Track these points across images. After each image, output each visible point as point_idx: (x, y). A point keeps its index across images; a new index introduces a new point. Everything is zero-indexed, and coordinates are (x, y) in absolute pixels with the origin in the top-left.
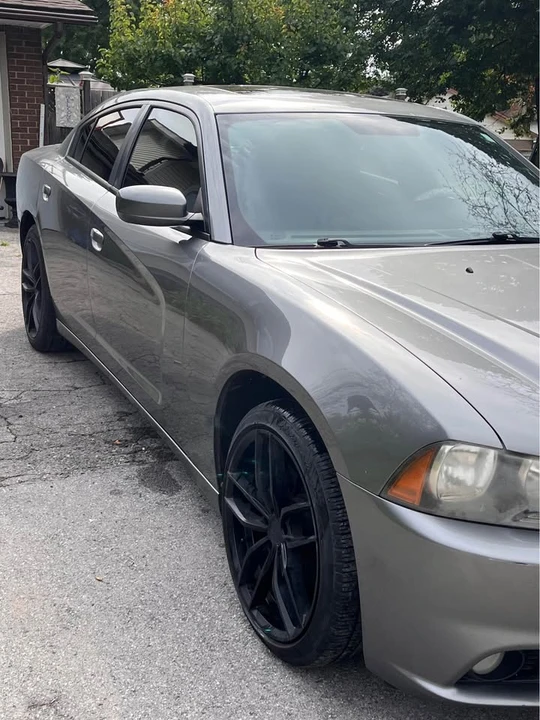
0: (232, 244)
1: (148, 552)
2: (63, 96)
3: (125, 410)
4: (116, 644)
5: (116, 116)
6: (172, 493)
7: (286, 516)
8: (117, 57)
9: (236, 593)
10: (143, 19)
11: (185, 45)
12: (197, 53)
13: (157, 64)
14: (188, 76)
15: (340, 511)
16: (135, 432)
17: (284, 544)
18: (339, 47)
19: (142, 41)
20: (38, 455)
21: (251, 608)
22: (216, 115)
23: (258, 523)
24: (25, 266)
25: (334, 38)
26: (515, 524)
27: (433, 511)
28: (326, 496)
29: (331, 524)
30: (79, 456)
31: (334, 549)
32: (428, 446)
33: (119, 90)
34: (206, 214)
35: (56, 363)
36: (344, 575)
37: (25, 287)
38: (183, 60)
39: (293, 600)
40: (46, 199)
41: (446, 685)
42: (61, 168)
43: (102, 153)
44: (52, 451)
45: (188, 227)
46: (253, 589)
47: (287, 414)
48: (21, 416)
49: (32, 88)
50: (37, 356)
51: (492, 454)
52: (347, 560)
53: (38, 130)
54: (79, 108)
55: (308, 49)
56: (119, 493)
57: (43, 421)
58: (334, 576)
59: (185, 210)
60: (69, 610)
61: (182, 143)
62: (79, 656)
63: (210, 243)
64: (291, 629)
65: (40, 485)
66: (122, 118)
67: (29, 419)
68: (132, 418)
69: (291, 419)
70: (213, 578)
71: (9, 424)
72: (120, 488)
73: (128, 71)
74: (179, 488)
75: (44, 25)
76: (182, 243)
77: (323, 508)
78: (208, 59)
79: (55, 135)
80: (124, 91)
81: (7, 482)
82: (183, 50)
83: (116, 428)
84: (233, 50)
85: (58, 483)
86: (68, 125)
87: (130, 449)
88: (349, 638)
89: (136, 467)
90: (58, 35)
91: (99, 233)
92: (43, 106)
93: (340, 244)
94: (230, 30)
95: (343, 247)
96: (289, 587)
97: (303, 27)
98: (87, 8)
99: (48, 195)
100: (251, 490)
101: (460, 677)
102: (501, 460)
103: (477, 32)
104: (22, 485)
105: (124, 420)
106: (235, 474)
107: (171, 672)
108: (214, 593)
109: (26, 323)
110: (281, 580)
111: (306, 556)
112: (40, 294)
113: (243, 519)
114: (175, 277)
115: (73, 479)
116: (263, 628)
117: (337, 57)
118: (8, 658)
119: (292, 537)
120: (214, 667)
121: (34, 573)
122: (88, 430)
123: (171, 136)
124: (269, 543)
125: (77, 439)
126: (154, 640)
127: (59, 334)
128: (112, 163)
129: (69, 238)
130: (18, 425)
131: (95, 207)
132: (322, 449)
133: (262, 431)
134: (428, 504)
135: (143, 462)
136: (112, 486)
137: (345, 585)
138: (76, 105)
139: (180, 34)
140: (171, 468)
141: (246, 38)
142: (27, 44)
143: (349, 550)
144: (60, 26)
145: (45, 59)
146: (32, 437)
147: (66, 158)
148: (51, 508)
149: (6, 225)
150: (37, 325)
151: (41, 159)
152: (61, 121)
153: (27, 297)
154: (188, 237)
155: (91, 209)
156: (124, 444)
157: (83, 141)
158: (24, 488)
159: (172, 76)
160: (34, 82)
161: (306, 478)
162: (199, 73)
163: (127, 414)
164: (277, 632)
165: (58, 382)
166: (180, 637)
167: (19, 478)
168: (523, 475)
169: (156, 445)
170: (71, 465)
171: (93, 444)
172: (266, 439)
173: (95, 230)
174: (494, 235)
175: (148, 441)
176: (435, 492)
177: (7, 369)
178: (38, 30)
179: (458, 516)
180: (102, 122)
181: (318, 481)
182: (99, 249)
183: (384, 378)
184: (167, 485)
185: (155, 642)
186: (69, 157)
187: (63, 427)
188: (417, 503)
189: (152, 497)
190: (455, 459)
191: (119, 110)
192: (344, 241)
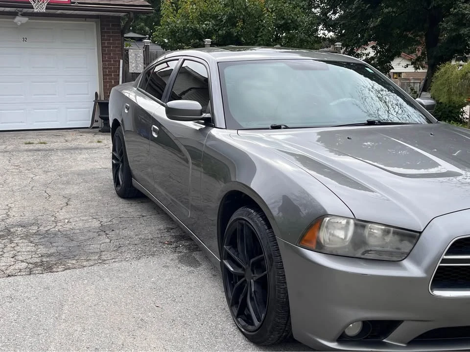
0: (226, 128)
1: (183, 294)
2: (133, 55)
3: (171, 227)
4: (166, 335)
5: (165, 65)
6: (196, 267)
7: (253, 263)
8: (165, 30)
9: (230, 313)
10: (180, 8)
11: (205, 23)
12: (213, 27)
13: (189, 34)
14: (208, 41)
15: (279, 257)
16: (176, 238)
17: (252, 280)
18: (299, 19)
19: (180, 21)
20: (123, 249)
21: (237, 317)
22: (218, 63)
23: (240, 271)
24: (114, 150)
25: (295, 14)
26: (363, 257)
27: (322, 251)
28: (272, 249)
29: (274, 264)
30: (145, 250)
31: (276, 277)
32: (318, 218)
33: (166, 50)
34: (213, 114)
35: (131, 204)
36: (282, 290)
37: (114, 162)
38: (204, 31)
39: (258, 308)
40: (126, 111)
41: (332, 341)
42: (134, 94)
43: (158, 86)
44: (131, 247)
45: (203, 121)
46: (237, 307)
47: (253, 211)
48: (113, 230)
49: (115, 51)
50: (121, 200)
51: (352, 221)
52: (283, 282)
53: (119, 75)
54: (142, 61)
55: (279, 22)
56: (168, 267)
57: (125, 233)
58: (277, 291)
59: (202, 112)
60: (142, 320)
61: (203, 79)
62: (147, 340)
63: (215, 129)
64: (257, 323)
65: (124, 263)
66: (168, 66)
67: (118, 232)
68: (174, 231)
69: (255, 214)
70: (218, 306)
71: (107, 234)
72: (168, 264)
73: (171, 39)
74: (200, 265)
75: (122, 14)
76: (201, 130)
77: (270, 257)
78: (219, 30)
79: (129, 78)
80: (170, 50)
81: (107, 262)
82: (204, 26)
83: (165, 235)
84: (234, 25)
85: (135, 263)
86: (136, 72)
87: (174, 246)
88: (286, 324)
89: (177, 254)
90: (130, 20)
91: (156, 127)
92: (121, 61)
93: (283, 127)
94: (232, 13)
95: (284, 128)
96: (256, 303)
97: (276, 9)
98: (147, 4)
99: (128, 110)
100: (236, 253)
101: (338, 337)
102: (356, 225)
103: (387, 7)
104: (115, 263)
105: (170, 231)
106: (228, 247)
107: (195, 347)
108: (218, 313)
109: (115, 182)
110: (252, 299)
111: (263, 283)
112: (123, 165)
113: (232, 269)
114: (198, 149)
115: (143, 260)
116: (243, 327)
117: (297, 26)
118: (111, 340)
119: (256, 275)
120: (217, 345)
121: (123, 303)
122: (150, 237)
123: (197, 75)
124: (245, 280)
125: (144, 241)
126: (186, 333)
127: (133, 187)
128: (163, 92)
129: (139, 134)
130: (112, 234)
131: (154, 114)
132: (270, 227)
133: (241, 221)
134: (319, 248)
135: (180, 252)
136: (163, 263)
137: (282, 295)
138: (141, 60)
139: (203, 17)
140: (197, 255)
141: (241, 17)
142: (113, 25)
143: (284, 277)
144: (132, 15)
145: (123, 33)
146: (120, 240)
147: (137, 89)
148: (131, 273)
149: (100, 131)
150: (121, 183)
151: (122, 90)
152: (132, 69)
153: (115, 167)
154: (204, 126)
155: (152, 115)
156: (170, 243)
157: (146, 80)
158: (117, 264)
159: (198, 41)
160: (116, 47)
161: (262, 241)
162: (214, 38)
163: (172, 229)
164: (250, 328)
165: (133, 213)
166: (200, 333)
167: (113, 260)
168: (366, 232)
169: (187, 244)
170: (141, 254)
171: (153, 243)
172: (242, 225)
173: (154, 126)
174: (367, 121)
175: (183, 242)
176: (322, 241)
177: (105, 207)
178: (119, 18)
179: (335, 253)
180: (157, 69)
181: (268, 243)
182: (156, 136)
183: (306, 195)
184: (194, 263)
185: (187, 334)
186: (140, 89)
187: (136, 235)
188: (314, 248)
189: (185, 268)
190: (334, 227)
191: (166, 62)
192: (285, 126)
